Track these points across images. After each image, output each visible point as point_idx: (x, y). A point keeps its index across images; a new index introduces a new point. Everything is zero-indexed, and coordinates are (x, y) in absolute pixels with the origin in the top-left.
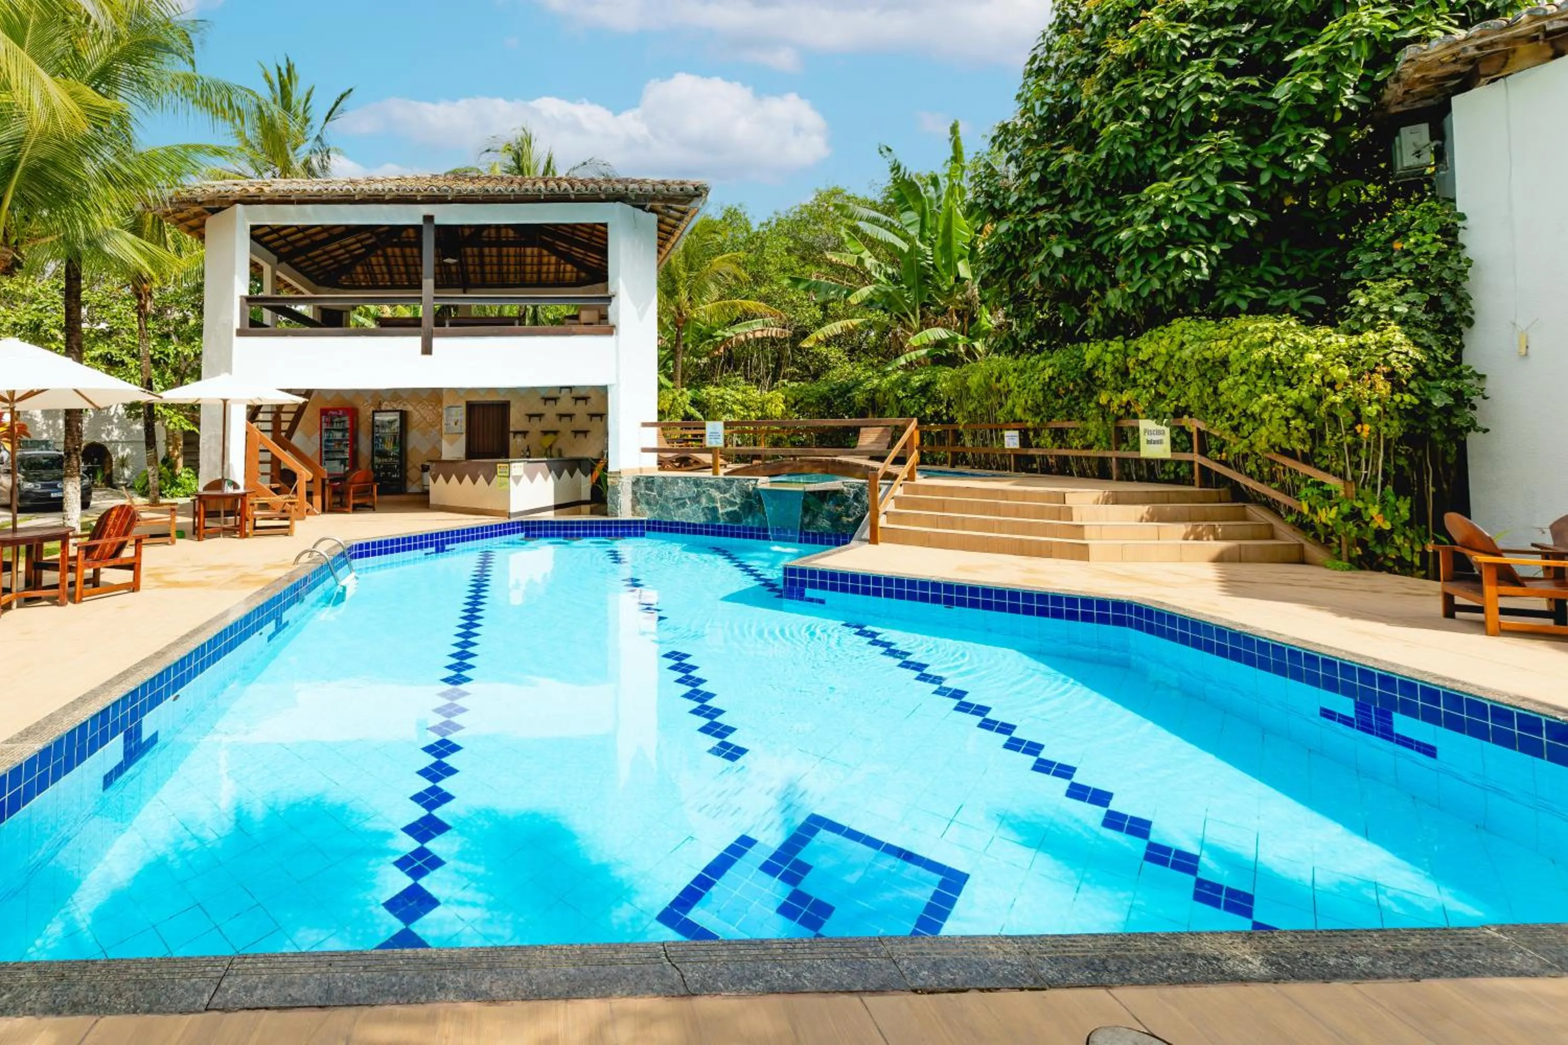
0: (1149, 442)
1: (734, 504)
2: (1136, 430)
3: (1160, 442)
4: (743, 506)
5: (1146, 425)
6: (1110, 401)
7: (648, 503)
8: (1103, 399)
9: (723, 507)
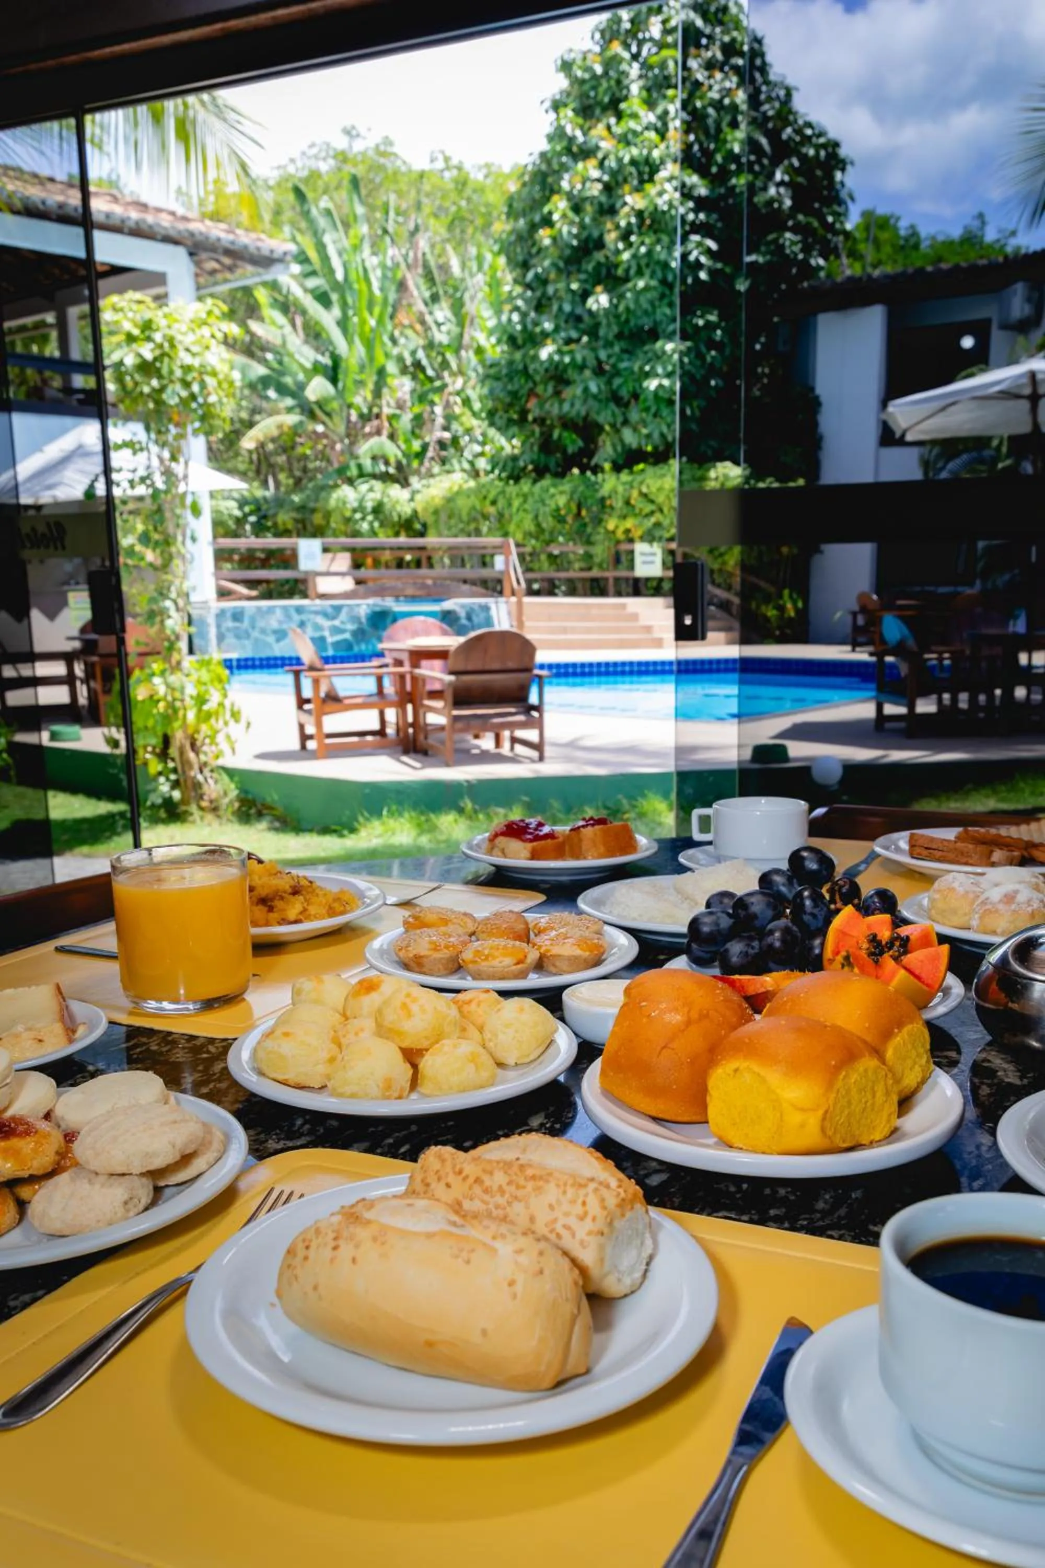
0: (644, 563)
1: (343, 631)
2: (632, 552)
3: (652, 562)
4: (355, 633)
5: (640, 548)
6: (617, 527)
7: (238, 637)
8: (611, 525)
9: (332, 635)
